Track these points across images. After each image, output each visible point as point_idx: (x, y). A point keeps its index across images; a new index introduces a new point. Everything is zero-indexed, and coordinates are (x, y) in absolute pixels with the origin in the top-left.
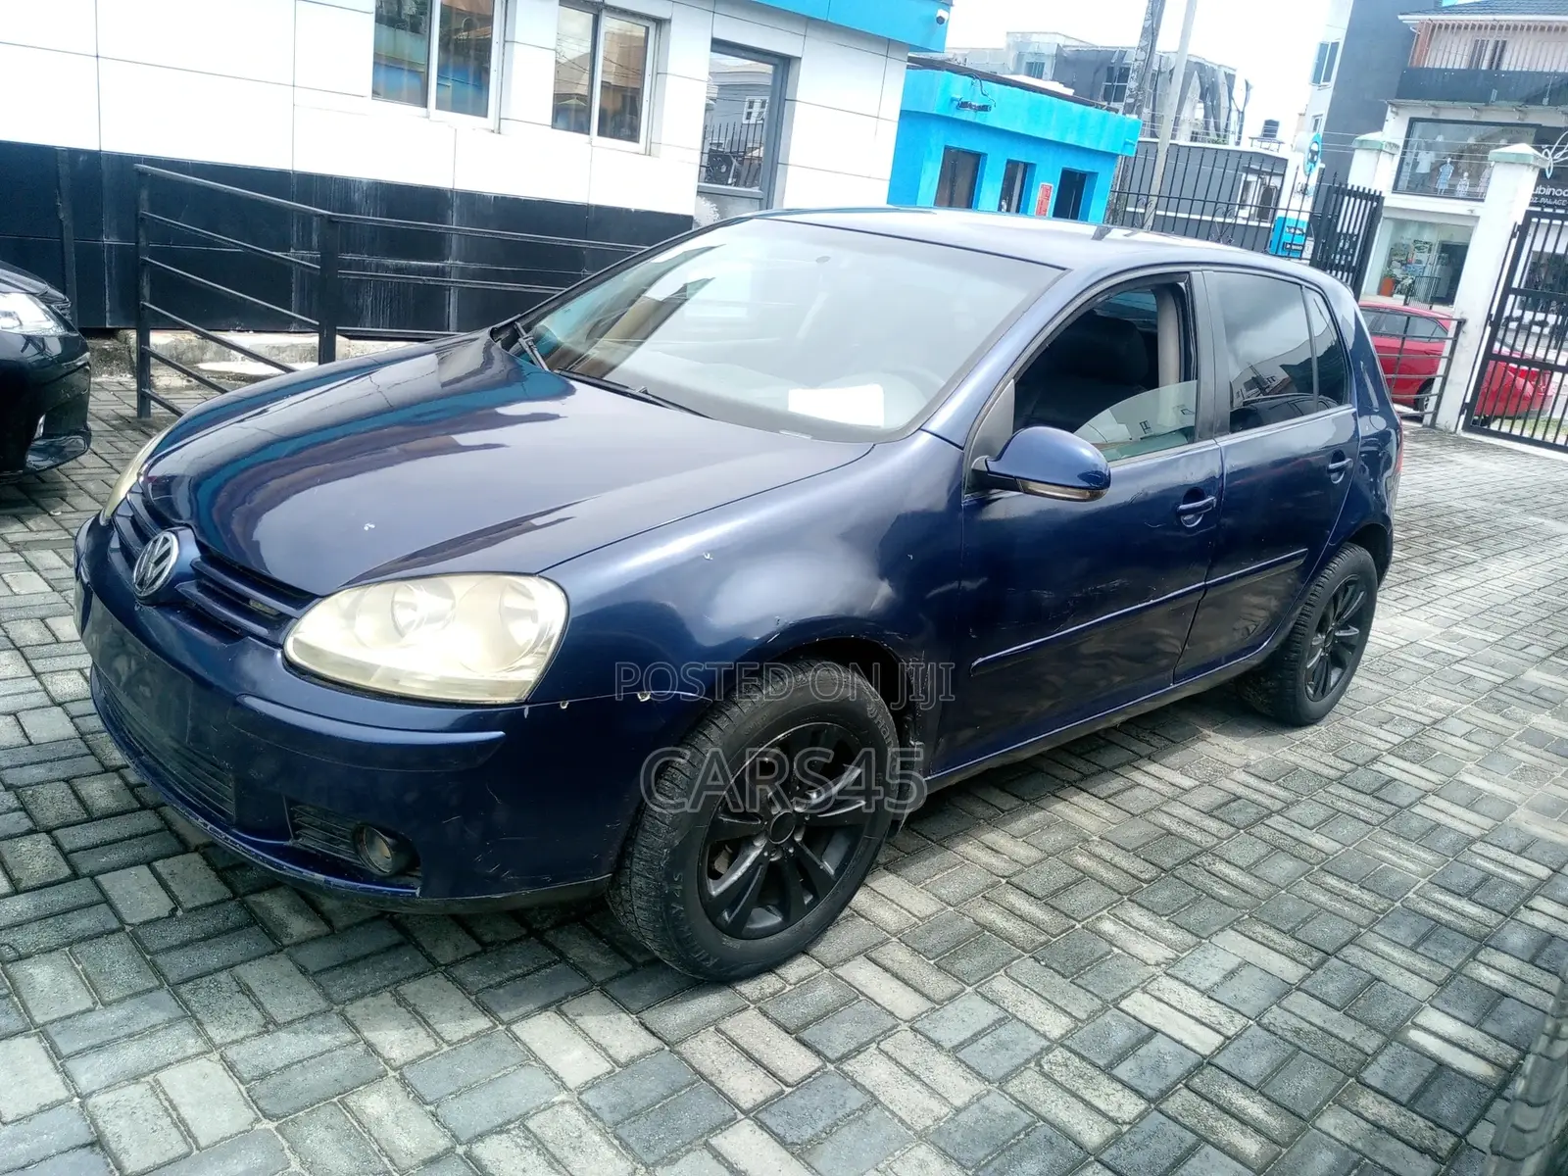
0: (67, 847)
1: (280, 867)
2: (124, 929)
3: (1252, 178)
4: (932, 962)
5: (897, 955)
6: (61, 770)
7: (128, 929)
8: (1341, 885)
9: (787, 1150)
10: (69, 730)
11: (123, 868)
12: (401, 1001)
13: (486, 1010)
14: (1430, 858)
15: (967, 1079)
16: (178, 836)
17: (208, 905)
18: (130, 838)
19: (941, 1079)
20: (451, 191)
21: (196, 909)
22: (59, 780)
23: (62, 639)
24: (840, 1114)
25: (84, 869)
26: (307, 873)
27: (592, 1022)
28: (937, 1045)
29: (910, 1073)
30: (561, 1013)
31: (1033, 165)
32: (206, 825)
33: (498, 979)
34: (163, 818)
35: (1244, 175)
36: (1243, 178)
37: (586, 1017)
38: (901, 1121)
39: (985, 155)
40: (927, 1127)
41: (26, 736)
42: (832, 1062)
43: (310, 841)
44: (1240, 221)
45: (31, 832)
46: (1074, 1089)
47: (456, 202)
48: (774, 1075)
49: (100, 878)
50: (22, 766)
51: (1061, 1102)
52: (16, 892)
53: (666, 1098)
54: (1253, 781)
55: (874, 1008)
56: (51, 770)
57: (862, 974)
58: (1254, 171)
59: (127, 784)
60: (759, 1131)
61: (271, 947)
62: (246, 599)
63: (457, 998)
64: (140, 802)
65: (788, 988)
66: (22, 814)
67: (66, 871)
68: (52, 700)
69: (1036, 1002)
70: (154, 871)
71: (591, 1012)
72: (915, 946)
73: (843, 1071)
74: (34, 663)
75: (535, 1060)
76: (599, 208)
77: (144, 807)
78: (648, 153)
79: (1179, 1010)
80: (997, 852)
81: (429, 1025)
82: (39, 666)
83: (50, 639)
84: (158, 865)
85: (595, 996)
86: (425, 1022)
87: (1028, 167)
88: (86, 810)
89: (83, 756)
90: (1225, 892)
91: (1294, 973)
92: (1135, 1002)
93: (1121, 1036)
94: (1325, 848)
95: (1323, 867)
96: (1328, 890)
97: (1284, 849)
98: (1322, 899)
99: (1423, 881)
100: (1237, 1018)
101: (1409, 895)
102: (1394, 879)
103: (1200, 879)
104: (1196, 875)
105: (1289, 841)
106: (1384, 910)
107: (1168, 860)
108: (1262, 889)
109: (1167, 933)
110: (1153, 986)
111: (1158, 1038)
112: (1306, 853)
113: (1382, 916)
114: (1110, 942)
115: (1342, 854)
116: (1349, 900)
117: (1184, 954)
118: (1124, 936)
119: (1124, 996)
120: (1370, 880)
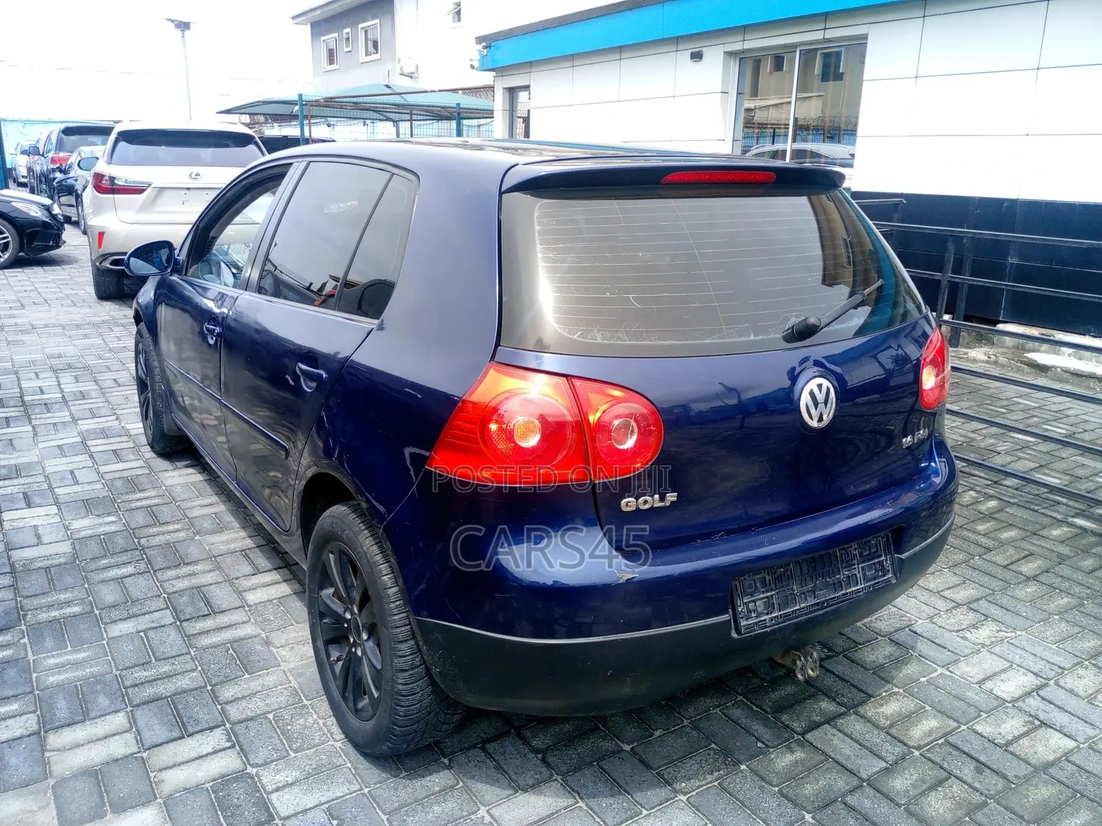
90: (104, 562)
91: (16, 555)
92: (54, 509)
93: (37, 500)
94: (114, 625)
95: (95, 616)
96: (68, 603)
97: (128, 606)
98: (63, 597)
99: (31, 657)
100: (11, 528)
101: (26, 640)
102: (49, 643)
103: (124, 558)
104: (129, 556)
105: (135, 610)
106: (24, 616)
107: (152, 552)
108: (97, 577)
109: (90, 532)
110: (57, 517)
111: (25, 506)
112: (115, 614)
113: (22, 613)
114: (99, 516)
115: (102, 635)
116: (50, 607)
117: (69, 532)
118: (100, 520)
119: (59, 509)
120: (60, 630)
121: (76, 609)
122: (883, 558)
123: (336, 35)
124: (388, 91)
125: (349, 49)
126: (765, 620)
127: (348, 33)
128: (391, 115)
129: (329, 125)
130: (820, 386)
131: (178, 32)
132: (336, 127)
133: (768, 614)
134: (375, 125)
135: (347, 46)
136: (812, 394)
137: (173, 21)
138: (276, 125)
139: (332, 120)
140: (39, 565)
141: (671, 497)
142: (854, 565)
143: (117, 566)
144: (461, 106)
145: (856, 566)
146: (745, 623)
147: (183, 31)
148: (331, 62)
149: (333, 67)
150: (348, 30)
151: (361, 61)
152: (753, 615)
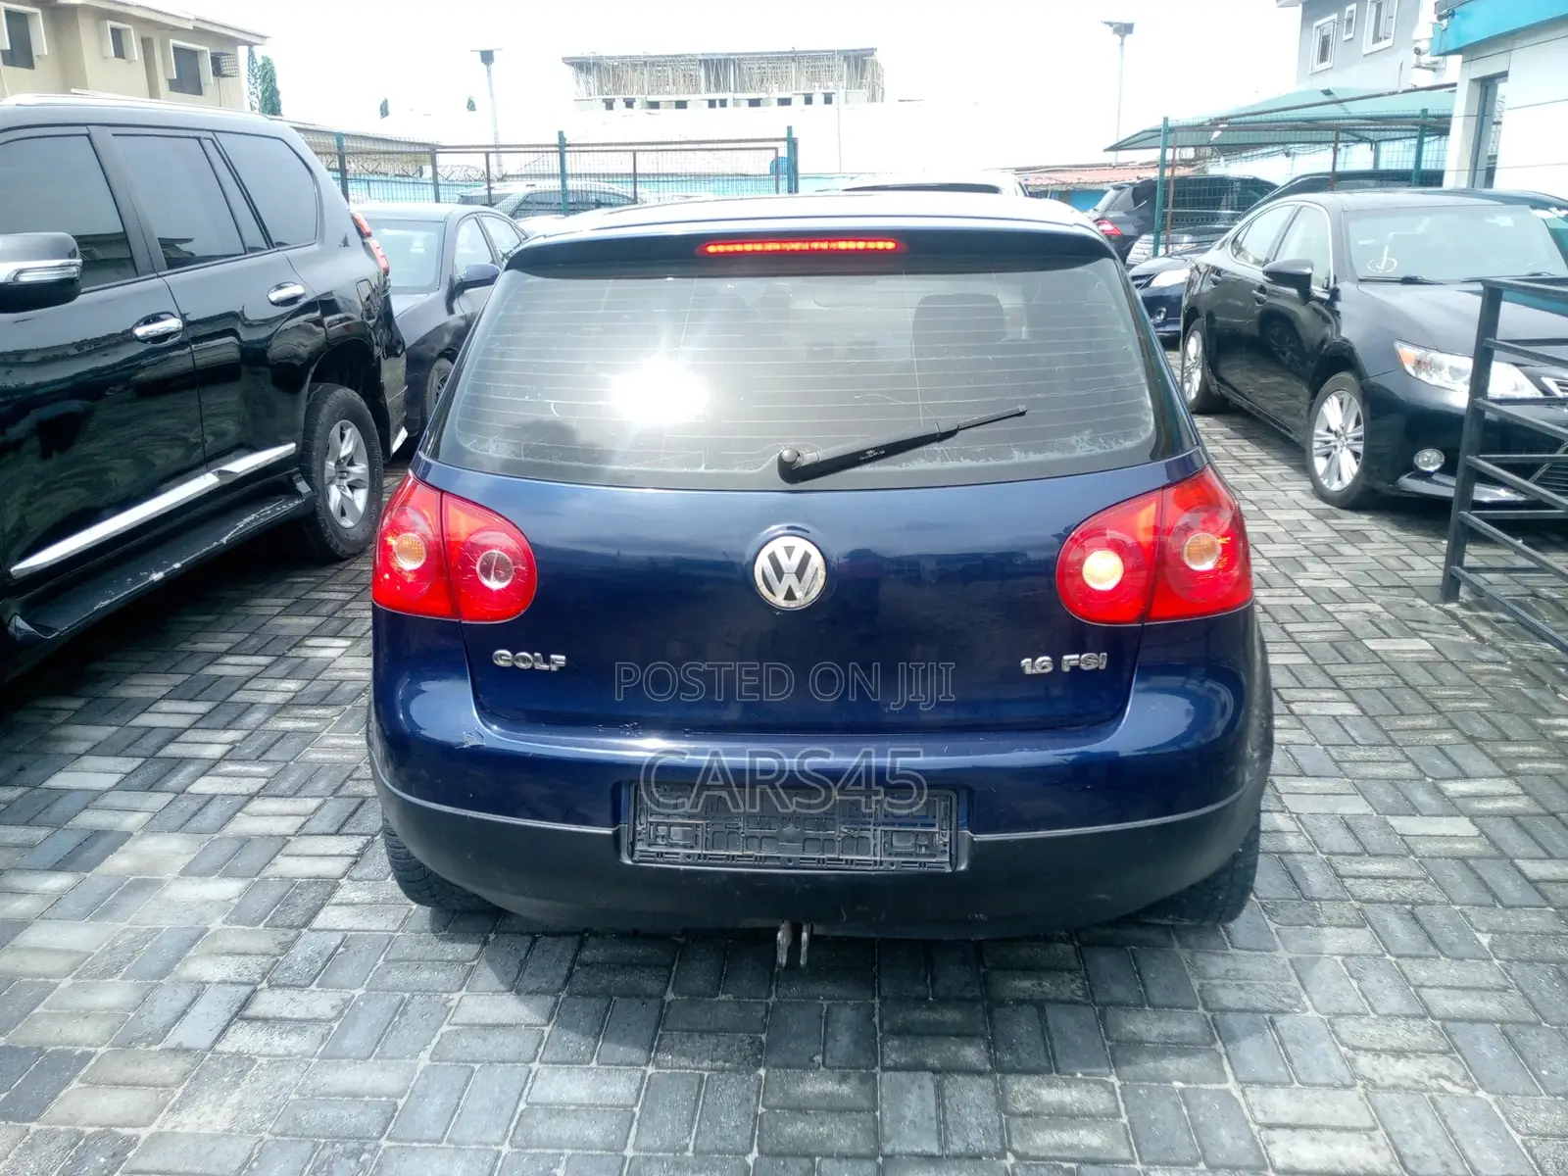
122: (936, 829)
123: (1335, 16)
124: (1326, 99)
125: (1350, 36)
126: (678, 854)
127: (1352, 12)
128: (1366, 134)
129: (1288, 155)
130: (789, 550)
131: (1117, 38)
132: (1296, 157)
133: (685, 847)
134: (1349, 150)
135: (1348, 31)
136: (773, 559)
137: (1111, 24)
138: (1222, 159)
139: (1293, 148)
141: (559, 659)
142: (869, 823)
144: (1430, 112)
145: (872, 827)
146: (645, 848)
147: (1123, 36)
148: (1323, 57)
149: (1326, 65)
150: (1353, 6)
151: (1365, 52)
152: (660, 841)
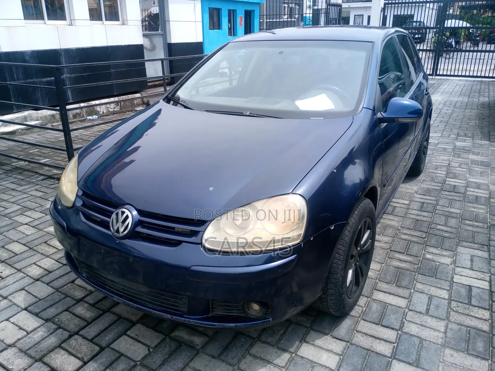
0: (90, 338)
1: (213, 325)
2: (137, 364)
3: (286, 5)
4: (394, 285)
5: (382, 286)
6: (61, 307)
7: (138, 363)
8: (471, 223)
9: (412, 366)
10: (50, 290)
11: (117, 339)
12: (255, 357)
13: (285, 350)
14: (484, 207)
15: (438, 321)
16: (127, 319)
17: (159, 343)
18: (110, 326)
19: (431, 324)
20: (60, 49)
21: (156, 346)
22: (64, 311)
23: (18, 253)
24: (416, 348)
25: (104, 344)
26: (227, 325)
27: (319, 342)
28: (420, 313)
29: (422, 325)
30: (307, 342)
31: (236, 10)
32: (173, 317)
33: (278, 337)
34: (115, 314)
35: (283, 5)
36: (283, 6)
37: (316, 341)
38: (433, 343)
39: (221, 9)
40: (442, 342)
41: (36, 297)
42: (399, 330)
43: (219, 312)
44: (285, 20)
45: (70, 336)
46: (467, 313)
47: (63, 54)
48: (387, 341)
49: (112, 346)
50: (45, 310)
51: (468, 319)
52: (85, 363)
53: (364, 362)
54: (423, 197)
55: (393, 307)
56: (57, 308)
57: (380, 296)
58: (286, 3)
59: (90, 304)
60: (400, 363)
61: (195, 352)
62: (174, 228)
63: (271, 349)
64: (102, 310)
65: (364, 309)
66: (60, 330)
67: (97, 349)
68: (34, 279)
69: (432, 288)
70: (129, 336)
71: (316, 339)
72: (386, 281)
73: (404, 332)
74: (15, 266)
75: (315, 363)
76: (111, 47)
77: (104, 312)
78: (123, 24)
79: (469, 277)
80: (379, 241)
81: (271, 363)
82: (18, 266)
83: (13, 255)
84: (128, 333)
85: (312, 332)
86: (269, 362)
87: (234, 11)
88: (84, 320)
89: (64, 298)
90: (447, 235)
91: (486, 255)
92: (456, 279)
93: (463, 291)
94: (457, 212)
95: (462, 218)
96: (470, 225)
97: (448, 216)
98: (471, 228)
99: (488, 215)
100: (486, 274)
101: (489, 220)
102: (481, 216)
103: (438, 232)
104: (435, 231)
105: (447, 213)
106: (488, 227)
107: (424, 229)
108: (454, 230)
109: (445, 253)
110: (456, 272)
111: (473, 288)
112: (454, 215)
113: (489, 229)
114: (434, 261)
115: (462, 213)
116: (477, 227)
117: (454, 259)
118: (435, 258)
119: (452, 278)
120: (476, 219)
121: (467, 222)
140: (476, 246)
143: (442, 230)
